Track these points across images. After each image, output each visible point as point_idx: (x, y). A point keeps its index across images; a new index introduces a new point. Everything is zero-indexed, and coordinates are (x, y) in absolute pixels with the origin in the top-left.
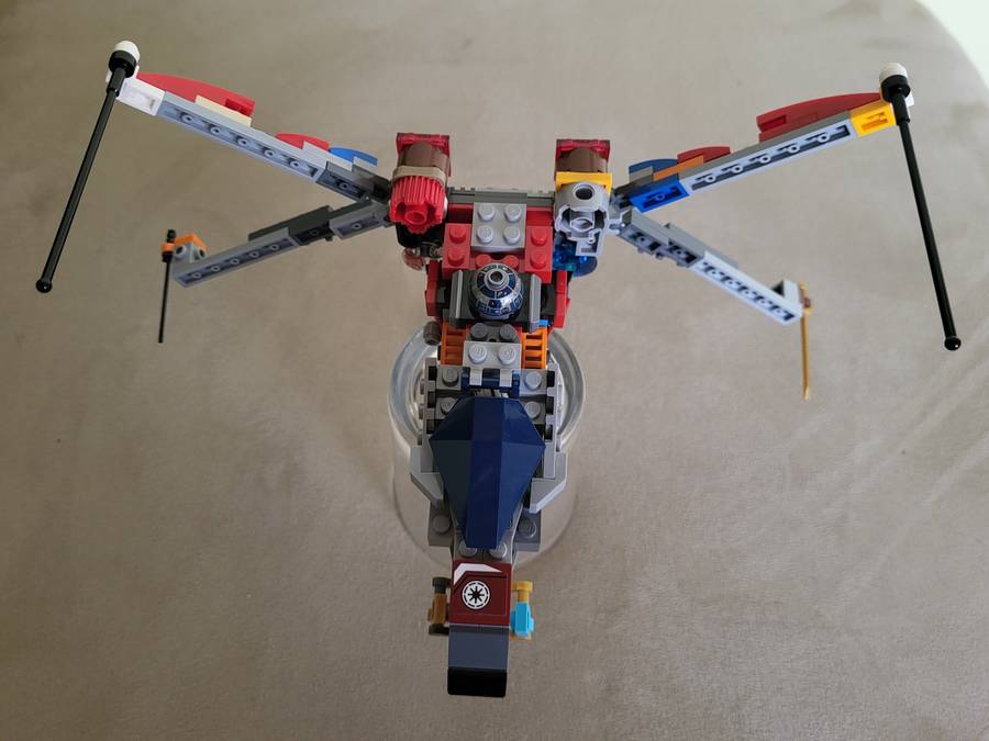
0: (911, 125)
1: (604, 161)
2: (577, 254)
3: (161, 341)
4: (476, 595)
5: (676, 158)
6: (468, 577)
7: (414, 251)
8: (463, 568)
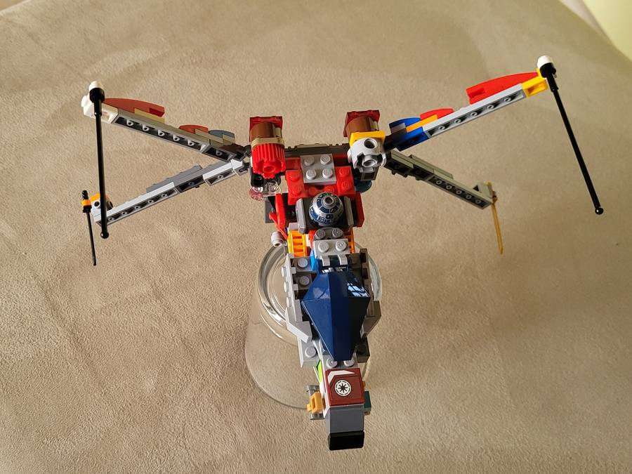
0: (559, 91)
1: (375, 122)
2: (361, 180)
3: (95, 264)
4: (343, 388)
5: (419, 117)
6: (336, 378)
7: (259, 189)
8: (332, 374)
